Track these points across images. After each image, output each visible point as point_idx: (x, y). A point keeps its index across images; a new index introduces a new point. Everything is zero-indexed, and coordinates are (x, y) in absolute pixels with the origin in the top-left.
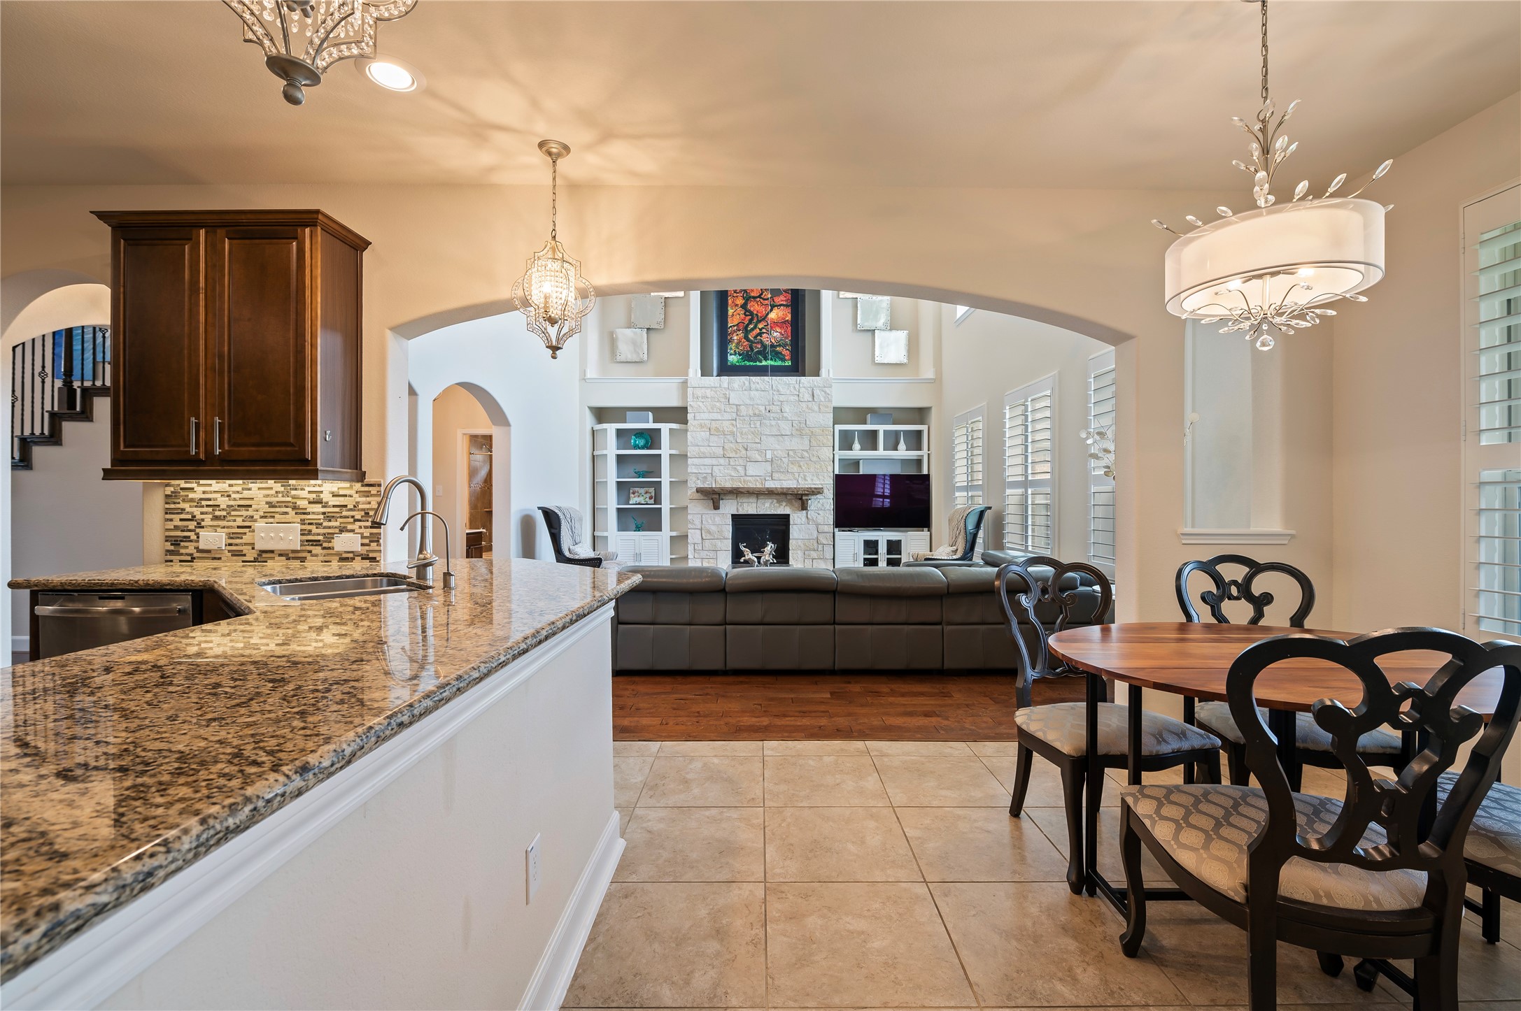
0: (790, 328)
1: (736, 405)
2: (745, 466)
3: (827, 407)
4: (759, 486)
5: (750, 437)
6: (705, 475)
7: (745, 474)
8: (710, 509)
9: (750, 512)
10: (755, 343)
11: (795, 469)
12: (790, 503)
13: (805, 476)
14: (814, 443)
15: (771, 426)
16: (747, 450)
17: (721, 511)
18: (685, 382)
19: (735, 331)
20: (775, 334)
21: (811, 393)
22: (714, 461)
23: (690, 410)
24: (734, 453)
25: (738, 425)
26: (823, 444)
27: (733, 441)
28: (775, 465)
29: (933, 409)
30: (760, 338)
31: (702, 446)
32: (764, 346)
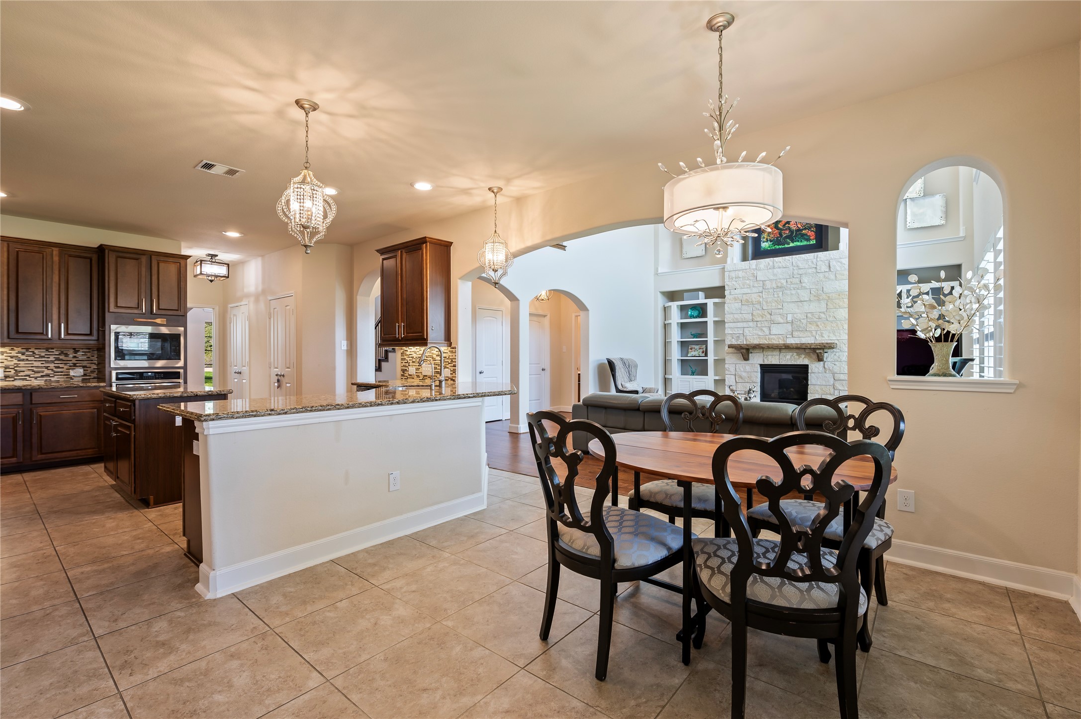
1: (763, 281)
2: (770, 327)
3: (842, 275)
4: (781, 342)
5: (773, 304)
6: (738, 335)
7: (770, 334)
8: (742, 361)
9: (773, 363)
10: (784, 230)
11: (813, 328)
12: (808, 355)
13: (822, 333)
14: (830, 306)
15: (792, 294)
16: (771, 315)
17: (750, 361)
18: (724, 268)
21: (828, 265)
22: (745, 325)
23: (726, 288)
24: (761, 317)
25: (764, 296)
26: (839, 306)
27: (760, 309)
28: (795, 326)
29: (963, 266)
30: (788, 226)
31: (735, 314)
32: (792, 232)
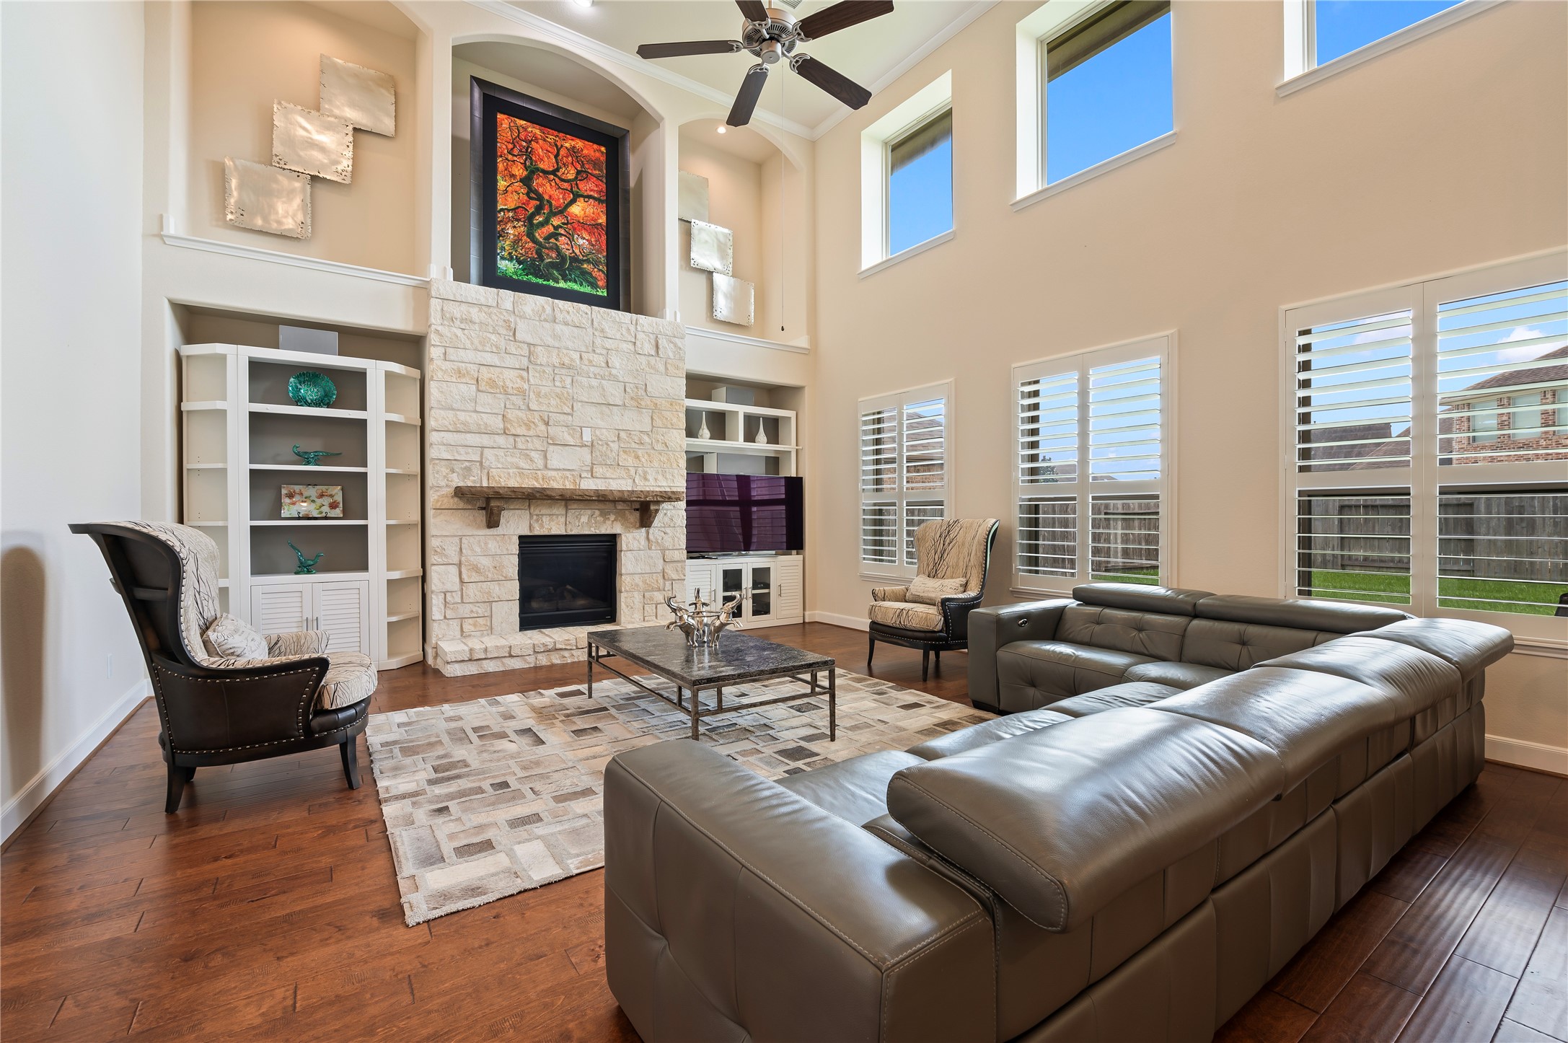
0: (604, 238)
1: (529, 344)
2: (545, 453)
3: (677, 368)
4: (569, 486)
5: (553, 402)
6: (467, 464)
7: (546, 467)
8: (479, 528)
9: (553, 532)
10: (547, 248)
11: (630, 461)
12: (621, 516)
13: (645, 473)
14: (658, 422)
15: (591, 387)
17: (501, 529)
18: (420, 287)
19: (509, 220)
20: (581, 242)
21: (653, 343)
22: (485, 440)
23: (433, 339)
24: (524, 428)
25: (531, 379)
26: (672, 425)
27: (523, 407)
28: (598, 454)
29: (807, 390)
30: (555, 241)
31: (458, 410)
32: (562, 257)
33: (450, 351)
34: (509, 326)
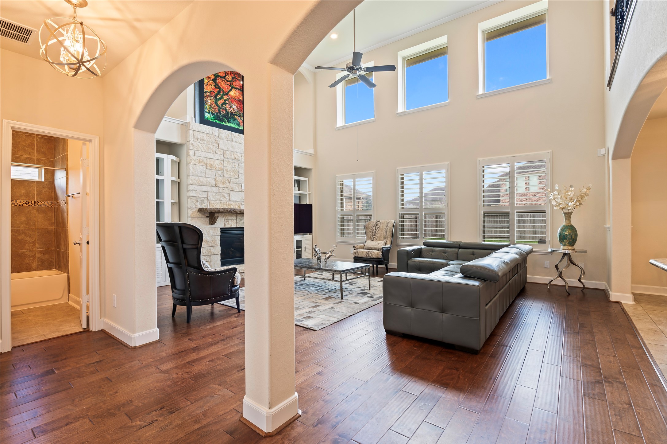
1: (224, 150)
2: (229, 194)
4: (237, 208)
6: (202, 198)
7: (230, 200)
8: (207, 225)
9: (233, 226)
10: (222, 109)
17: (215, 225)
18: (186, 125)
20: (234, 107)
22: (209, 189)
24: (222, 184)
25: (224, 164)
27: (222, 176)
29: (313, 170)
30: (225, 106)
31: (199, 176)
32: (227, 113)
33: (196, 152)
34: (217, 143)
